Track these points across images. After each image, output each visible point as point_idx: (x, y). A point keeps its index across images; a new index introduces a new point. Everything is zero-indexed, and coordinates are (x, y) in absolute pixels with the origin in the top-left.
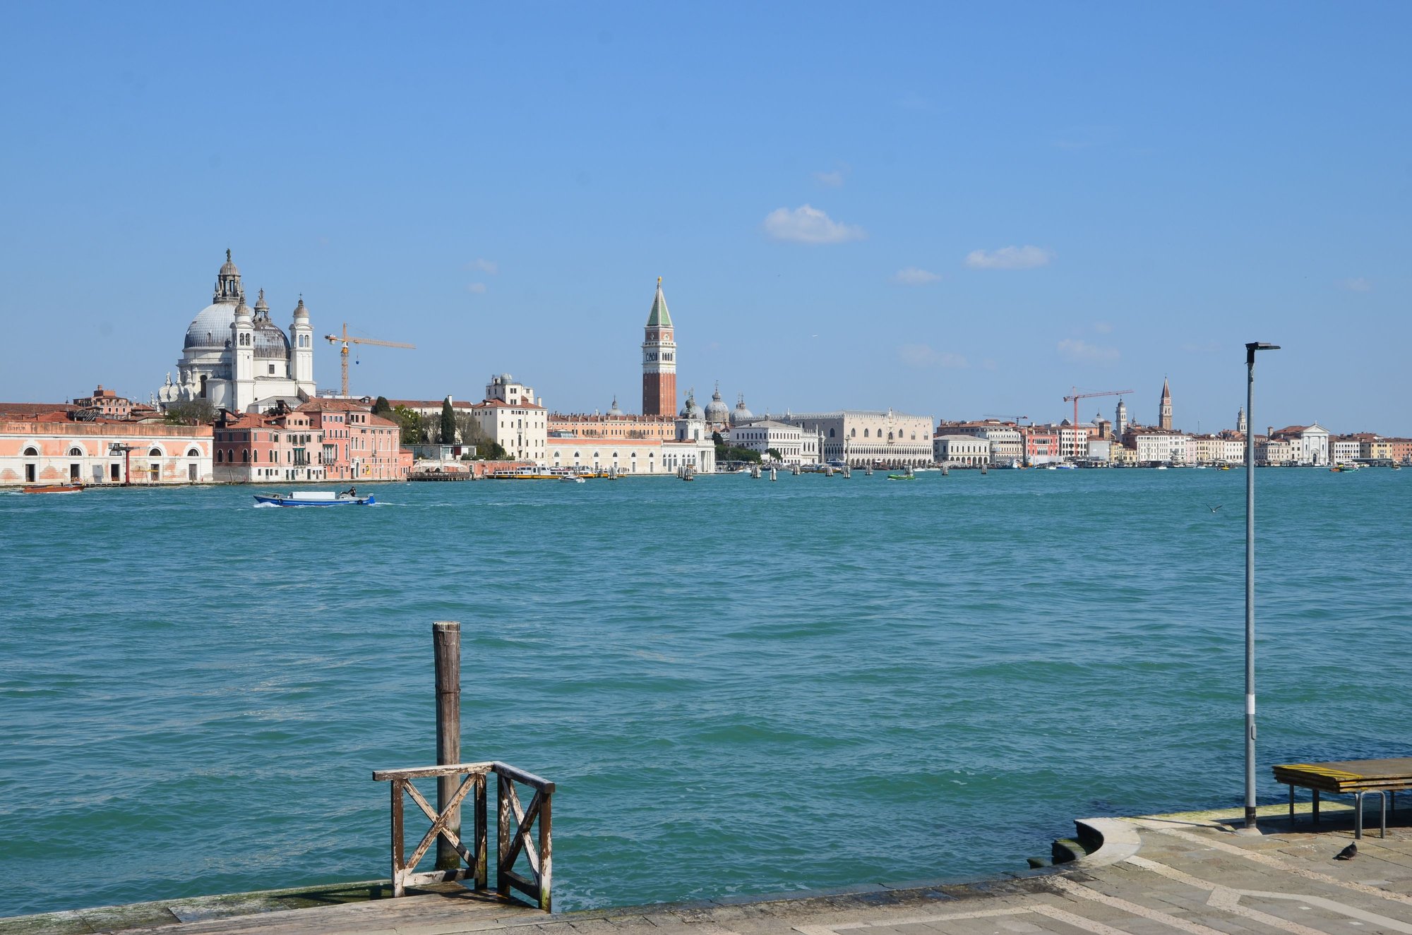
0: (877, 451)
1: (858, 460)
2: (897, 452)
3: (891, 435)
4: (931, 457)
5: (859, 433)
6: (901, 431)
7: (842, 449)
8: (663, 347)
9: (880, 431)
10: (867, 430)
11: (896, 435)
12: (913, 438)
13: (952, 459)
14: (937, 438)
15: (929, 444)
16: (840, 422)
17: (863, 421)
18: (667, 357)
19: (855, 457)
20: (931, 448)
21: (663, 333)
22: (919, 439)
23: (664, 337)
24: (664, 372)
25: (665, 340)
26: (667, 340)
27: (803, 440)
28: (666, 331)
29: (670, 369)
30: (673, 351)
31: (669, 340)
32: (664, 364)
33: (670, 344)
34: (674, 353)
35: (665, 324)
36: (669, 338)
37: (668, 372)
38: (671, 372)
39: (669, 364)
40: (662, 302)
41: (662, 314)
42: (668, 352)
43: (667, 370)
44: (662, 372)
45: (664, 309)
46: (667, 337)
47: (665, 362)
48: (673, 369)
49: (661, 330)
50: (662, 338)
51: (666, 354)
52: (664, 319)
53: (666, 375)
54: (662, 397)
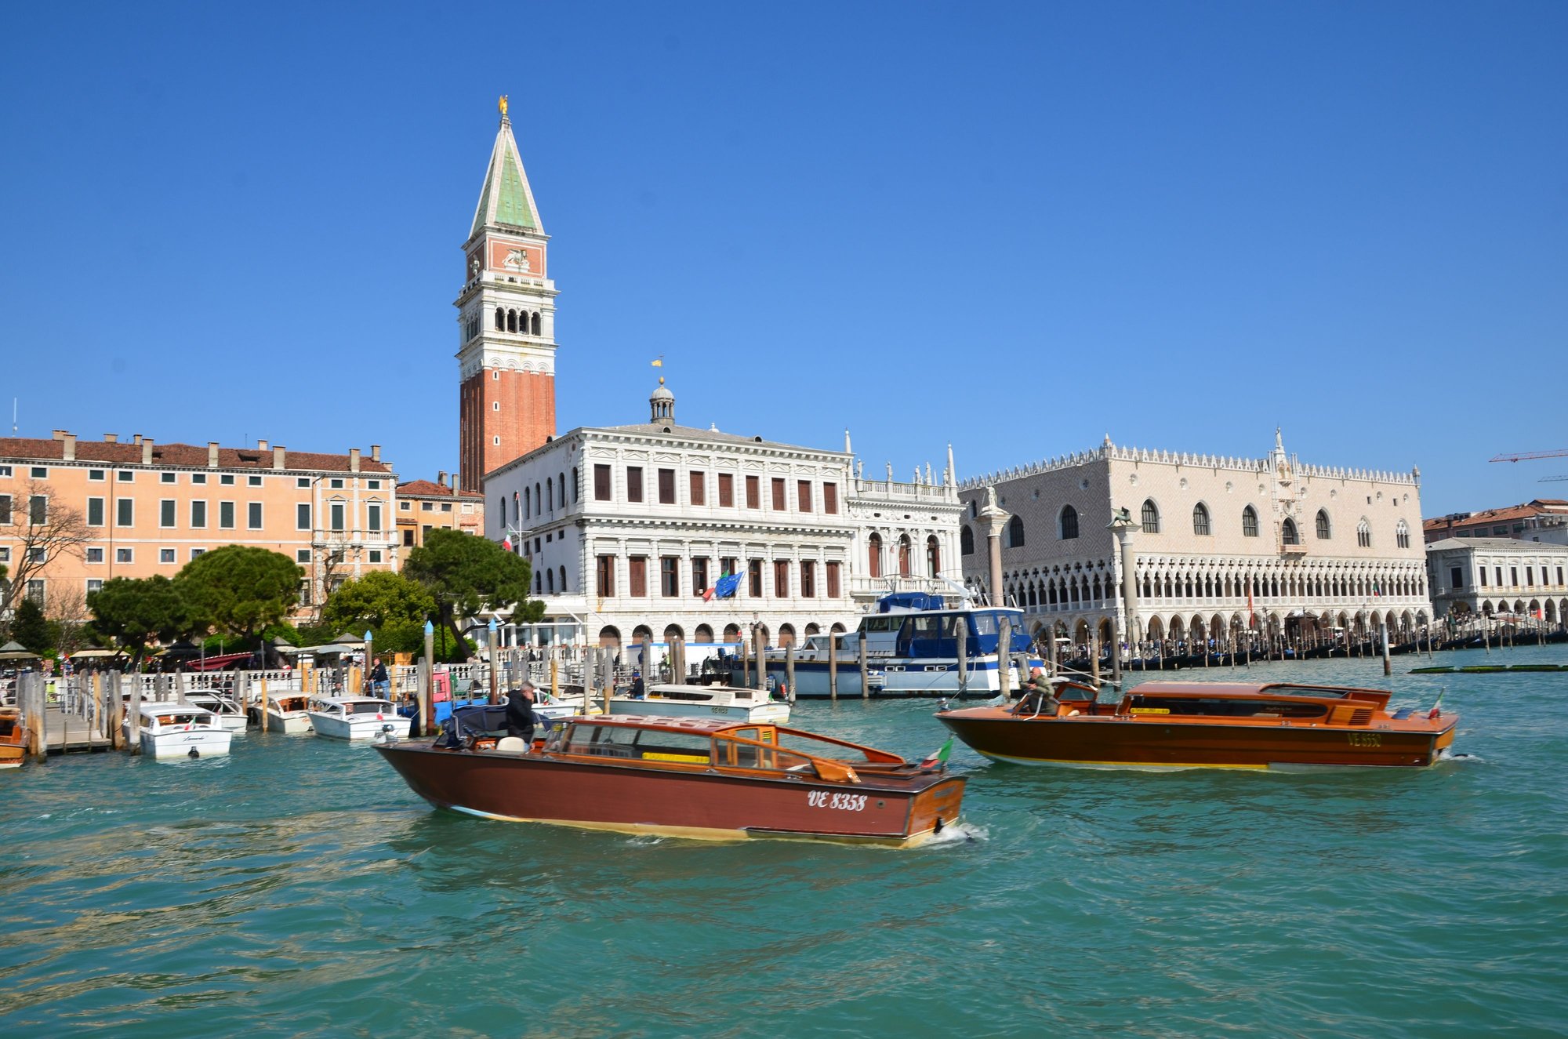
0: (1239, 588)
1: (1176, 622)
2: (1314, 588)
3: (1289, 530)
4: (1422, 603)
5: (1176, 516)
6: (1322, 517)
7: (1109, 578)
8: (499, 288)
9: (1250, 513)
10: (1201, 510)
11: (1307, 527)
12: (1364, 539)
13: (1487, 607)
14: (1437, 546)
15: (1414, 560)
16: (1096, 475)
17: (1184, 472)
18: (512, 321)
19: (1166, 608)
20: (1421, 573)
21: (502, 252)
22: (1384, 545)
23: (507, 260)
24: (505, 365)
25: (507, 269)
26: (517, 270)
27: (863, 518)
28: (516, 243)
29: (528, 358)
30: (544, 307)
31: (526, 272)
32: (500, 340)
33: (532, 283)
34: (545, 313)
35: (511, 223)
36: (526, 265)
37: (520, 367)
38: (536, 369)
39: (527, 343)
40: (509, 163)
41: (501, 194)
42: (523, 308)
43: (514, 361)
44: (496, 366)
45: (515, 183)
46: (517, 263)
47: (507, 335)
48: (543, 360)
49: (490, 239)
50: (498, 264)
51: (512, 313)
52: (510, 210)
53: (512, 377)
54: (495, 444)
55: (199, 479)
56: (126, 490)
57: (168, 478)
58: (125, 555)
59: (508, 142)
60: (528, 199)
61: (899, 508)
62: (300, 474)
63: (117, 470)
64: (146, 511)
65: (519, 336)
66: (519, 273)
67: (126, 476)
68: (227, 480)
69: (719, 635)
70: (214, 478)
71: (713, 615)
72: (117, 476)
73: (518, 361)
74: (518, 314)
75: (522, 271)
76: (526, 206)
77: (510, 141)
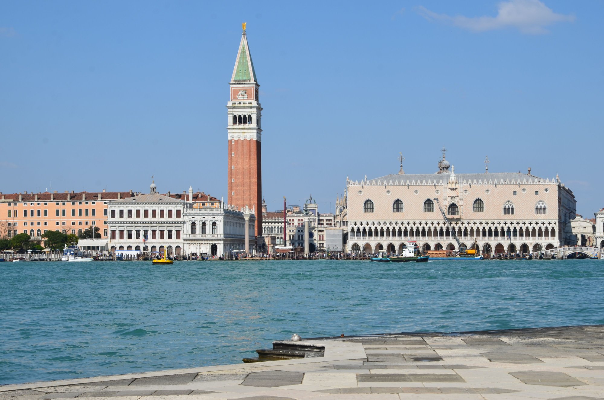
1: (381, 246)
2: (468, 233)
3: (453, 208)
5: (383, 205)
9: (429, 202)
10: (398, 202)
11: (466, 207)
12: (508, 211)
17: (390, 188)
20: (555, 226)
21: (236, 92)
23: (238, 95)
24: (236, 138)
25: (238, 99)
26: (242, 99)
27: (188, 219)
28: (242, 87)
29: (246, 134)
30: (253, 112)
31: (246, 99)
32: (234, 128)
33: (247, 103)
34: (253, 115)
35: (241, 79)
36: (246, 96)
37: (242, 138)
38: (248, 138)
39: (244, 128)
40: (243, 52)
41: (238, 67)
42: (244, 114)
43: (240, 136)
44: (233, 138)
45: (245, 61)
46: (242, 96)
47: (237, 126)
48: (252, 134)
49: (232, 88)
50: (235, 97)
51: (240, 116)
52: (241, 74)
53: (240, 142)
54: (232, 169)
55: (80, 203)
56: (64, 207)
57: (73, 204)
58: (64, 223)
59: (244, 43)
60: (249, 67)
61: (201, 215)
62: (104, 201)
63: (62, 202)
64: (69, 213)
65: (242, 126)
66: (244, 100)
67: (64, 204)
68: (87, 203)
69: (142, 249)
70: (84, 203)
71: (140, 244)
72: (62, 204)
73: (241, 135)
74: (242, 116)
75: (244, 99)
76: (248, 70)
77: (245, 42)
